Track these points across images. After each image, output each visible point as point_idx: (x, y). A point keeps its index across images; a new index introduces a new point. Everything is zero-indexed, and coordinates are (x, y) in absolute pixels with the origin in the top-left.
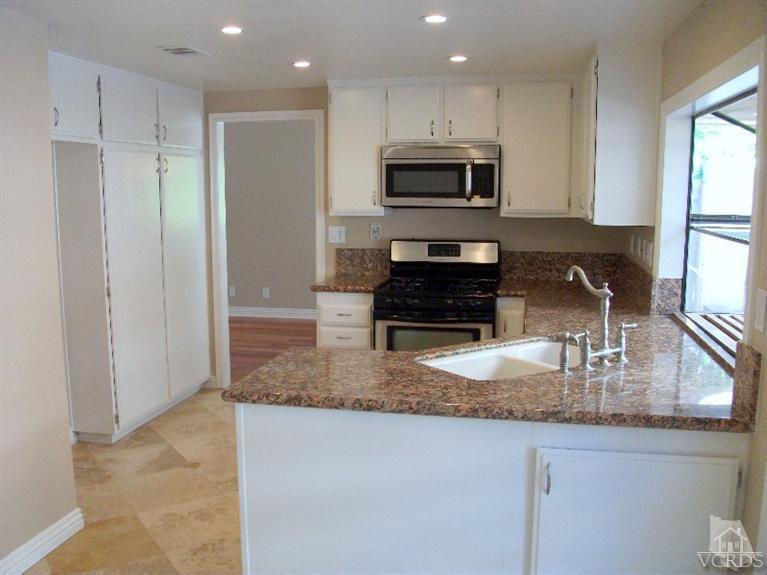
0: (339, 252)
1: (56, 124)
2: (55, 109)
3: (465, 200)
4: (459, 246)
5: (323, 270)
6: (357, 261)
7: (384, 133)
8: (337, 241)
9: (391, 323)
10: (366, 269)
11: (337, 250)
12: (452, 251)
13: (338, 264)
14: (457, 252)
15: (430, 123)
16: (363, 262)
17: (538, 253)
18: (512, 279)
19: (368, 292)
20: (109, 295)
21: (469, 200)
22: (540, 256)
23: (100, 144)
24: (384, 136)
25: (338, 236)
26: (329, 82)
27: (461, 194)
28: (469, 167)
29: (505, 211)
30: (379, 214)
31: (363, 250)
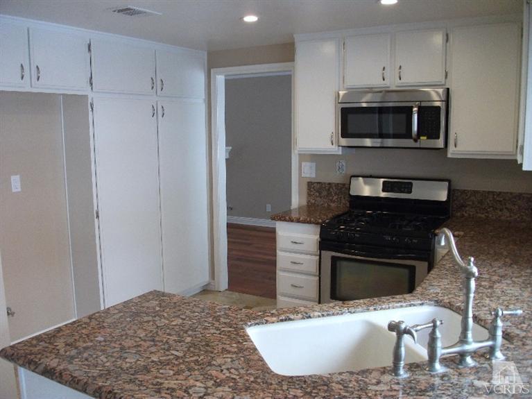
0: (310, 184)
1: (38, 79)
2: (37, 67)
3: (412, 140)
4: (411, 184)
5: (297, 199)
6: (325, 193)
7: (341, 79)
8: (308, 176)
9: (334, 254)
10: (332, 201)
11: (308, 183)
12: (405, 188)
13: (309, 195)
14: (408, 188)
15: (382, 69)
16: (329, 194)
17: (489, 192)
18: (463, 216)
19: (317, 224)
20: (98, 217)
21: (416, 141)
22: (491, 196)
23: (91, 95)
24: (341, 82)
25: (309, 172)
26: (295, 36)
27: (408, 134)
28: (415, 109)
29: (452, 152)
30: (338, 153)
31: (329, 184)
